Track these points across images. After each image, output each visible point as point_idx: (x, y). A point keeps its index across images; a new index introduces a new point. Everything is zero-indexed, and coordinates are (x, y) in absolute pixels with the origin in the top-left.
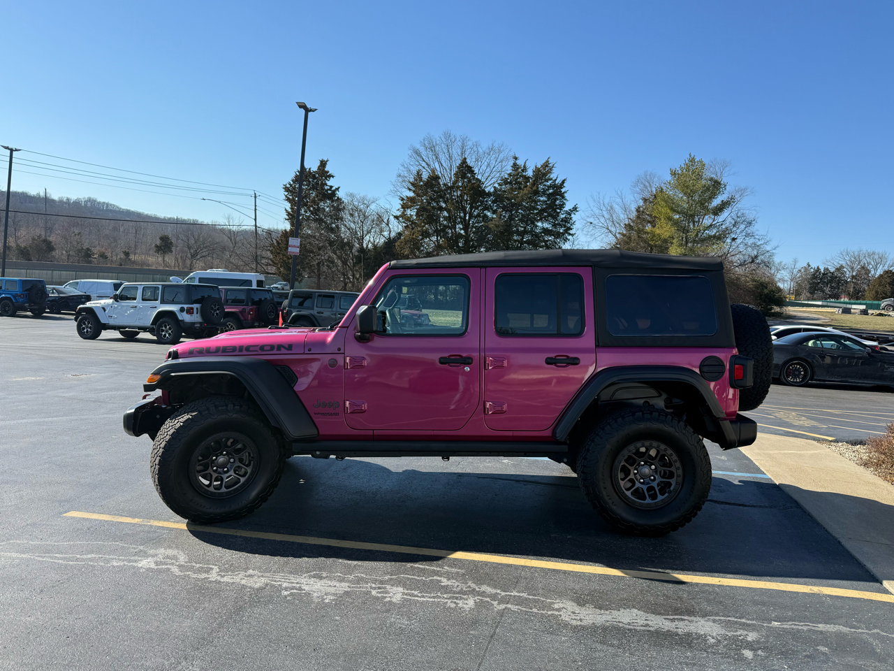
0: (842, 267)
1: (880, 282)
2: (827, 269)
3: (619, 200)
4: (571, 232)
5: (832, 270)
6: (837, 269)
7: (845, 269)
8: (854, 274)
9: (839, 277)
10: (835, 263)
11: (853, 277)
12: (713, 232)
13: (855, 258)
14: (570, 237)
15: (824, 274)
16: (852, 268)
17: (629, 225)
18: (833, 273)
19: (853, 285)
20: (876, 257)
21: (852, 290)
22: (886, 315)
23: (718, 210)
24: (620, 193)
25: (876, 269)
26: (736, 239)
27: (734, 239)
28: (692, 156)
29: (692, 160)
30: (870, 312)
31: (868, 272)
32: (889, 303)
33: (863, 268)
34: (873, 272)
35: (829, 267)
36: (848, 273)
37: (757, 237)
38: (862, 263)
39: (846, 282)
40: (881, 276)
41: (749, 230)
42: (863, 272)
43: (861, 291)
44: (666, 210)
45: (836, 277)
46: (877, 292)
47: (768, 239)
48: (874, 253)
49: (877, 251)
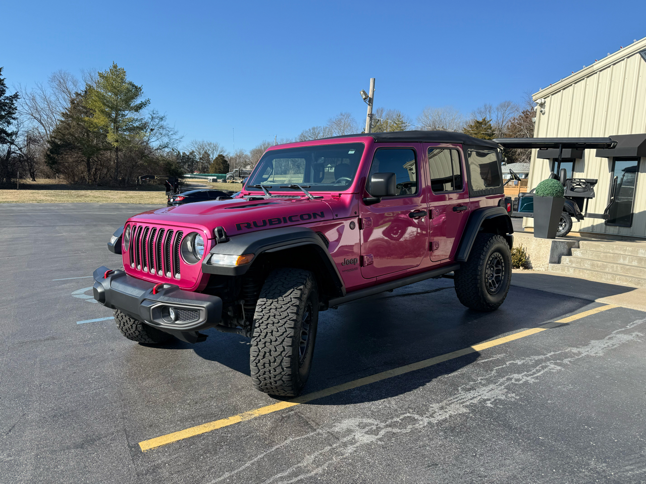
0: (193, 152)
1: (217, 162)
2: (184, 153)
3: (39, 91)
4: (14, 116)
5: (188, 154)
6: (190, 153)
7: (195, 154)
8: (201, 157)
9: (193, 159)
10: (189, 149)
11: (201, 159)
12: (137, 124)
13: (201, 146)
14: (12, 121)
15: (183, 156)
16: (200, 153)
17: (66, 113)
18: (188, 156)
19: (201, 163)
20: (212, 146)
21: (201, 167)
22: (236, 182)
23: (138, 108)
24: (40, 86)
25: (213, 153)
26: (154, 129)
27: (152, 130)
28: (115, 64)
29: (115, 67)
30: (218, 180)
31: (209, 155)
32: (231, 175)
33: (206, 153)
34: (211, 156)
35: (186, 152)
36: (197, 156)
37: (167, 129)
38: (205, 150)
39: (197, 162)
40: (217, 158)
41: (162, 123)
42: (206, 156)
43: (205, 168)
44: (99, 104)
45: (191, 159)
46: (216, 168)
47: (176, 130)
48: (211, 143)
49: (212, 143)
